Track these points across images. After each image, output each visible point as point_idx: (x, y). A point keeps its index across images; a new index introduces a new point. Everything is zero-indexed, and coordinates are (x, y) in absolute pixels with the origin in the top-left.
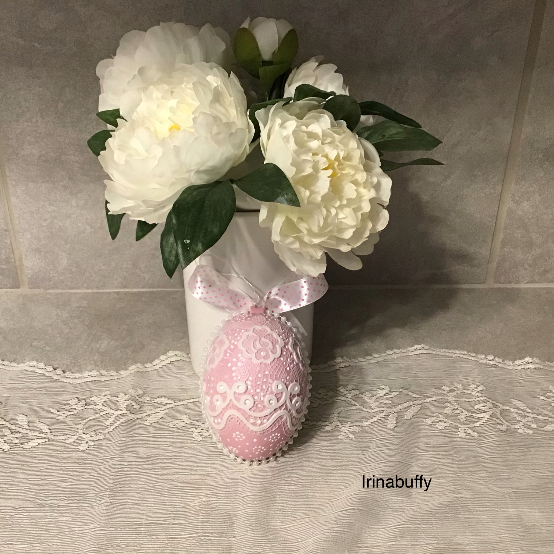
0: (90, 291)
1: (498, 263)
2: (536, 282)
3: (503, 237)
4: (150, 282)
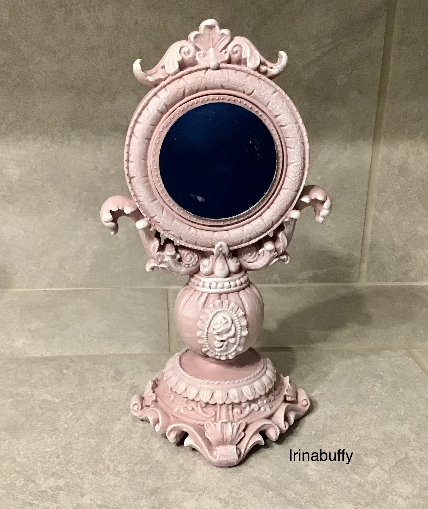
0: (21, 290)
1: (368, 264)
2: (401, 281)
3: (371, 240)
4: (74, 281)
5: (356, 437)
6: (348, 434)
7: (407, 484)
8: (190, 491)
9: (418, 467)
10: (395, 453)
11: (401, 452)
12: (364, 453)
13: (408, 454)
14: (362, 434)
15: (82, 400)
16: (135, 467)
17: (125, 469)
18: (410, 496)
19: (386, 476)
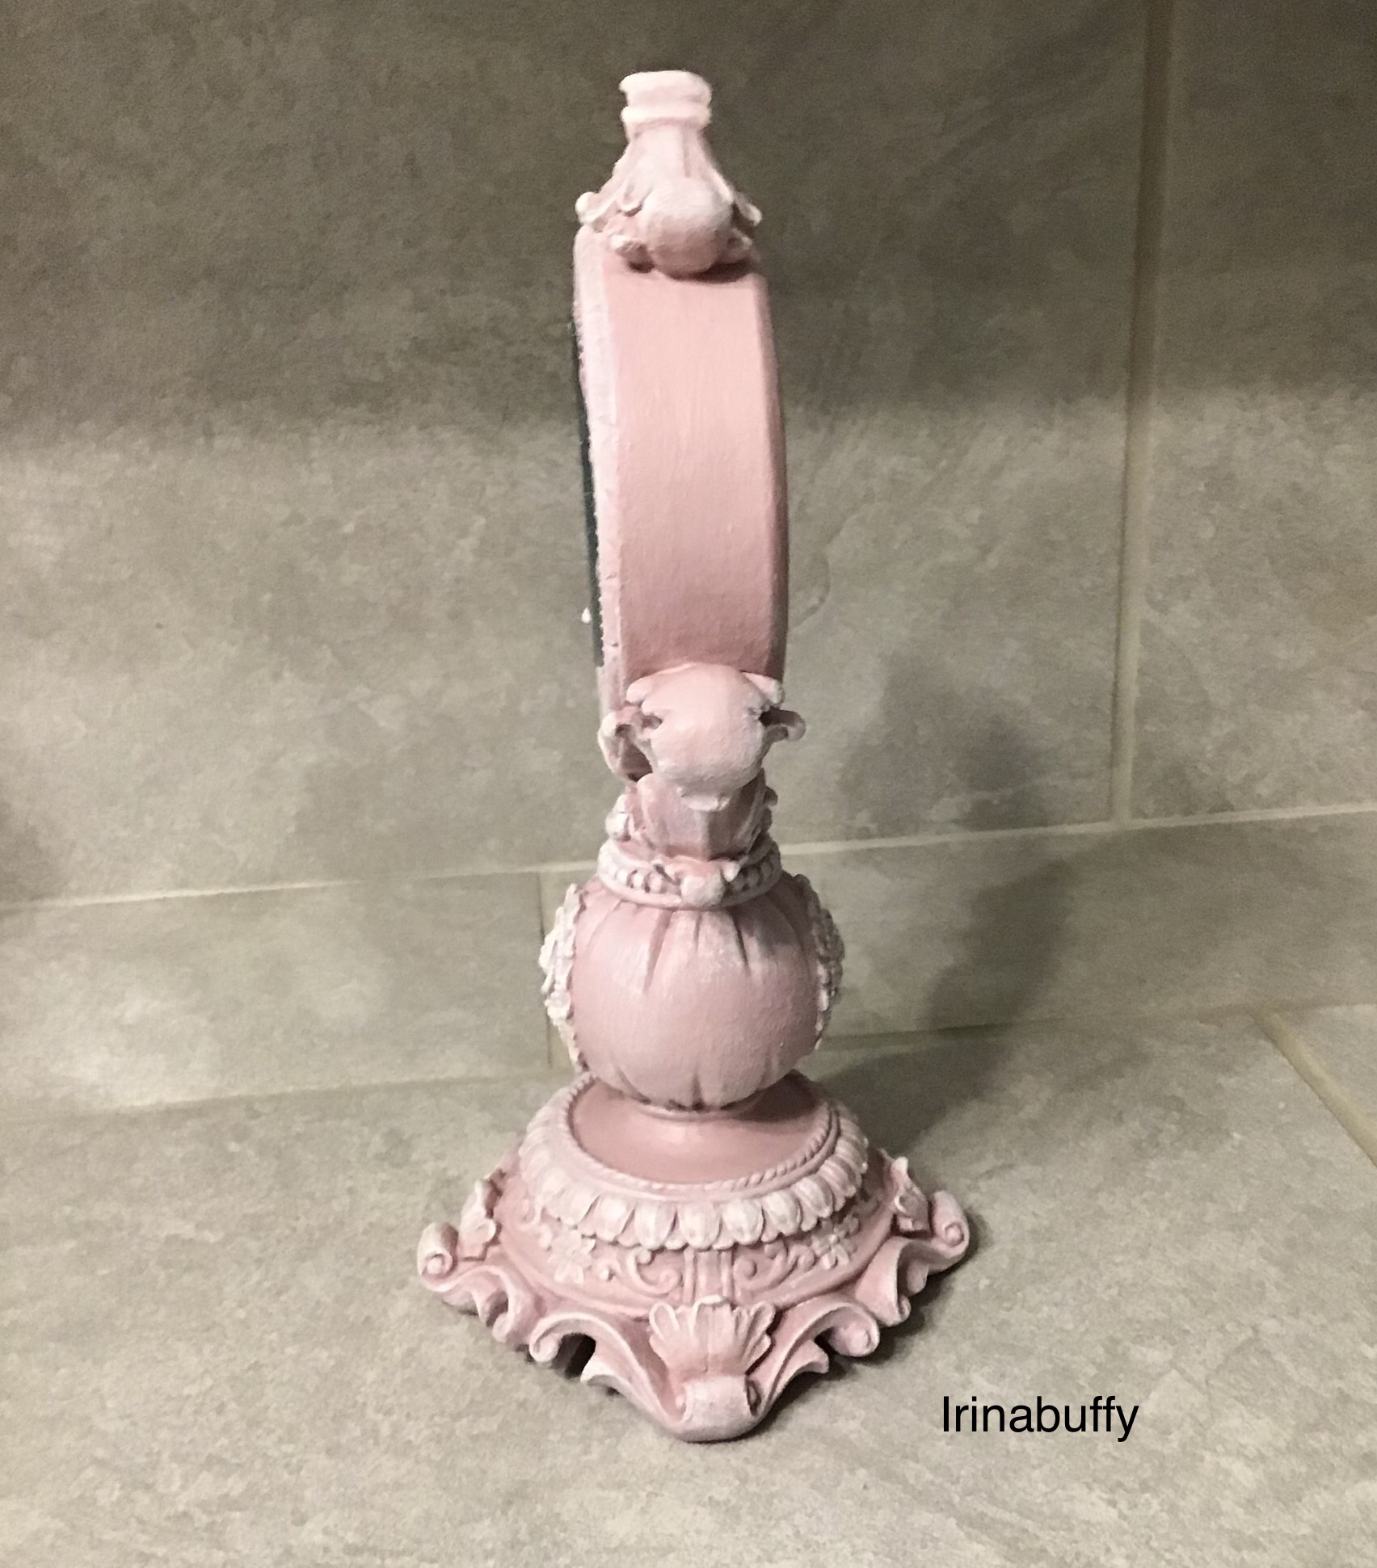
5: (1109, 1287)
6: (1085, 1282)
7: (1258, 1418)
8: (620, 1485)
9: (1290, 1367)
10: (1221, 1328)
11: (1239, 1324)
12: (1133, 1334)
13: (1262, 1329)
14: (1125, 1279)
15: (287, 1232)
16: (457, 1425)
17: (426, 1433)
18: (1270, 1454)
19: (1197, 1399)
